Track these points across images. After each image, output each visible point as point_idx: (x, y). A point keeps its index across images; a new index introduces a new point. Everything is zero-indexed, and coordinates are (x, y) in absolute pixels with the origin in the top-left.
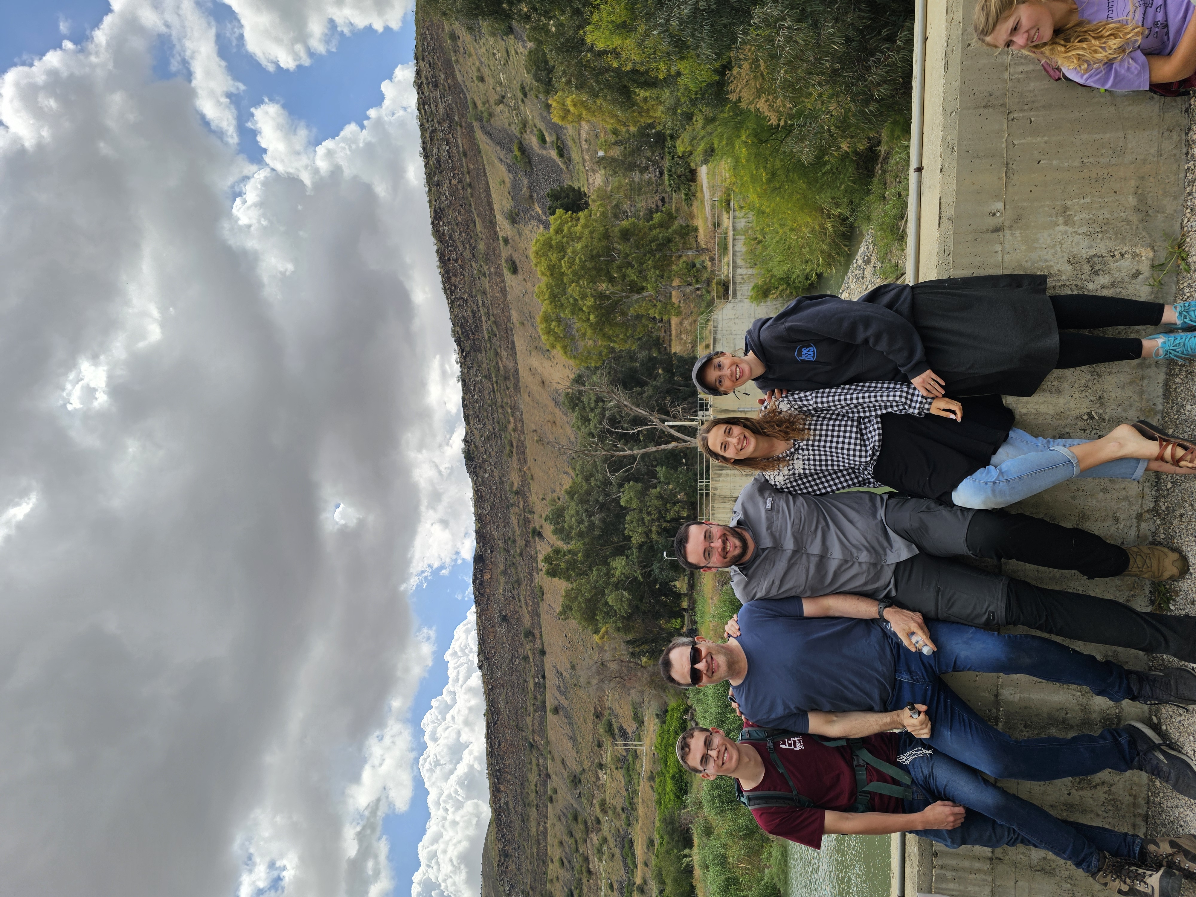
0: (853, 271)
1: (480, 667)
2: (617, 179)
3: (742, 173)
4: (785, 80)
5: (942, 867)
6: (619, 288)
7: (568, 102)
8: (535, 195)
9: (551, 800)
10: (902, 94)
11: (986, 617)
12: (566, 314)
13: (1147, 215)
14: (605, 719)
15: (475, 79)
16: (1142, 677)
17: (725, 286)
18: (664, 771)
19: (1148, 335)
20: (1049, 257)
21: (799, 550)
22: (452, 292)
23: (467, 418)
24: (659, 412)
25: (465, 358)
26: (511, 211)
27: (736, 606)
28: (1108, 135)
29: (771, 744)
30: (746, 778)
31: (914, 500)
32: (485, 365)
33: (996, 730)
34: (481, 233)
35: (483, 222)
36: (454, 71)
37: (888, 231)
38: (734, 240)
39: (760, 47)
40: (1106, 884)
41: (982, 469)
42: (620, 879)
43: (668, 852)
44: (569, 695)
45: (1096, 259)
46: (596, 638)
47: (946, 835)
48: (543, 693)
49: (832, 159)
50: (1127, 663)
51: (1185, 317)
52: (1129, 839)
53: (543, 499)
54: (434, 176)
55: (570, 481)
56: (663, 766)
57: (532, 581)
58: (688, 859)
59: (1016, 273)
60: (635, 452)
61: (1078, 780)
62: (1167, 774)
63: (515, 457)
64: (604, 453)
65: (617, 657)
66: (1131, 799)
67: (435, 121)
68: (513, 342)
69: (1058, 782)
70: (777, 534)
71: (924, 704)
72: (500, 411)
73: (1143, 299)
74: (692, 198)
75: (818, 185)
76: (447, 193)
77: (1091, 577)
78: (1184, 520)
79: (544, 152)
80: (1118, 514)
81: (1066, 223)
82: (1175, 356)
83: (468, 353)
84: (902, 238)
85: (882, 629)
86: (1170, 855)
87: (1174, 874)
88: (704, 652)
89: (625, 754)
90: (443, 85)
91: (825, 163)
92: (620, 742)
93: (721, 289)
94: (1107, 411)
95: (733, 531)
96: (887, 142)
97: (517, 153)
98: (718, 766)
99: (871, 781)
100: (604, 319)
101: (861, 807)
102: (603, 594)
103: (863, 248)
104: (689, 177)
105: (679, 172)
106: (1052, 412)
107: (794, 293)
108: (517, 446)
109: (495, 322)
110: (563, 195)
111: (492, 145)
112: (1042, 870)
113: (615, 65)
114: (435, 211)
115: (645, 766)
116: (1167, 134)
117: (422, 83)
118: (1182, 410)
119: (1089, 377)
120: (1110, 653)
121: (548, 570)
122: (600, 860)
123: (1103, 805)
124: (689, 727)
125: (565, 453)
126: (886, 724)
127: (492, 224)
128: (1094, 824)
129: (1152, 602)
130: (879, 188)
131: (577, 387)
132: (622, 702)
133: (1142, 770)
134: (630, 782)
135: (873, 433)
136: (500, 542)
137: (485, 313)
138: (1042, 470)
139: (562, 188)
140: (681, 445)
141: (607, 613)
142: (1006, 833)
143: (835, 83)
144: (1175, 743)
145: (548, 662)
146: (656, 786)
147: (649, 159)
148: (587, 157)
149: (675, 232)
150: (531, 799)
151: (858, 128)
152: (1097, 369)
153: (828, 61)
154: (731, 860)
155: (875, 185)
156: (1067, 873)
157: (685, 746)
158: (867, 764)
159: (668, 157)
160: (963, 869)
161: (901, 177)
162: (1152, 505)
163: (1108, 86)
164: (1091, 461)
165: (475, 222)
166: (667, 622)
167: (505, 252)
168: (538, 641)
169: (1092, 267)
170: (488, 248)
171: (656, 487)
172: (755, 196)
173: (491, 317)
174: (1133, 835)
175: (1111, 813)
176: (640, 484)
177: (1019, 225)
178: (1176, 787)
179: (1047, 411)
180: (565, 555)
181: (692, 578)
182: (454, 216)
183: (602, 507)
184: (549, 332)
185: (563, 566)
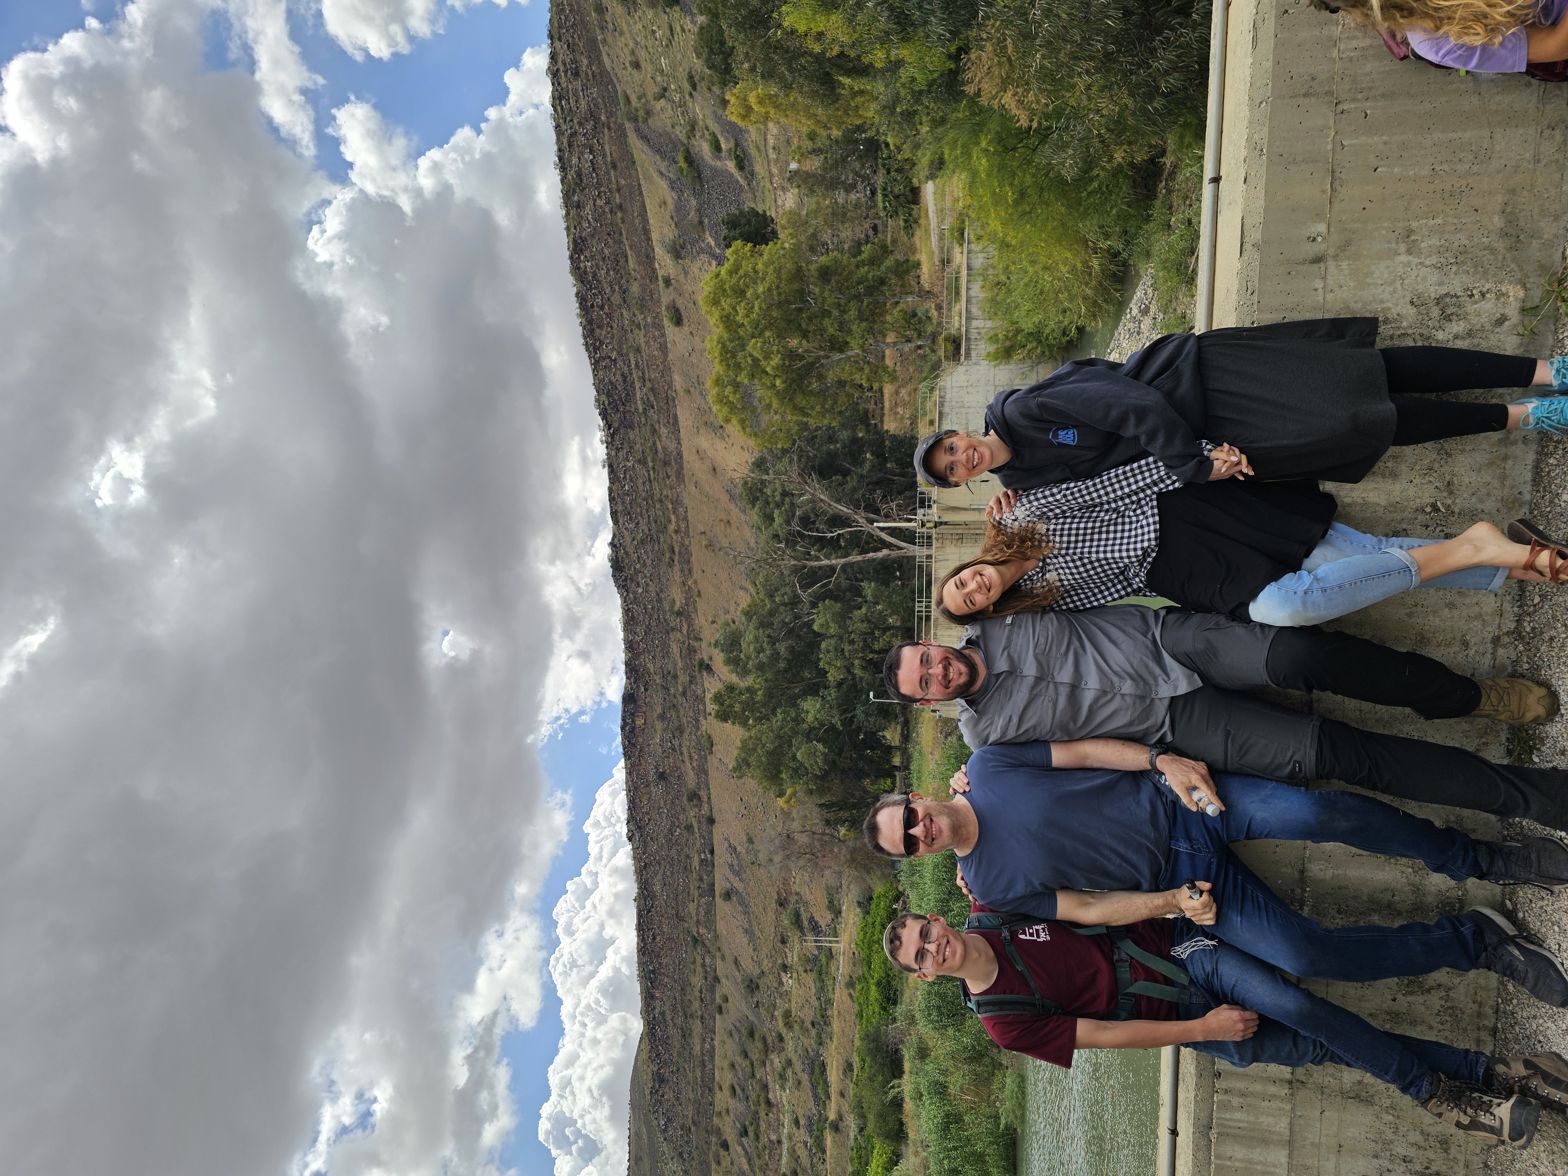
0: (1126, 324)
1: (630, 839)
2: (814, 199)
3: (981, 192)
4: (1042, 67)
5: (1226, 1092)
6: (816, 344)
7: (752, 100)
8: (706, 221)
9: (720, 1010)
10: (1197, 86)
11: (1290, 767)
12: (743, 377)
13: (1518, 241)
14: (790, 908)
15: (628, 64)
16: (1494, 850)
17: (955, 343)
18: (867, 975)
19: (1513, 401)
20: (1386, 296)
21: (1044, 677)
22: (596, 349)
23: (614, 515)
24: (866, 509)
25: (612, 436)
26: (674, 242)
28: (1468, 134)
29: (1007, 934)
30: (974, 978)
31: (1199, 615)
32: (638, 445)
33: (1301, 915)
34: (635, 271)
35: (637, 256)
36: (600, 54)
37: (1174, 270)
38: (968, 281)
39: (1007, 23)
40: (1440, 1115)
41: (1291, 574)
42: (808, 1113)
43: (870, 1079)
44: (744, 876)
45: (1448, 300)
46: (781, 802)
47: (1233, 1050)
48: (711, 873)
49: (1101, 174)
50: (1474, 831)
52: (1471, 1056)
53: (713, 622)
54: (573, 195)
55: (749, 599)
56: (865, 969)
57: (698, 729)
58: (896, 1091)
59: (1341, 317)
60: (834, 562)
61: (1406, 981)
62: (1522, 975)
63: (677, 568)
64: (793, 562)
65: (808, 827)
66: (1475, 1007)
67: (575, 121)
68: (676, 416)
69: (1381, 984)
70: (1016, 657)
71: (1207, 881)
72: (658, 506)
73: (1509, 352)
74: (914, 226)
75: (1082, 209)
76: (590, 217)
77: (1429, 717)
78: (1554, 645)
79: (719, 164)
80: (1468, 637)
81: (1409, 252)
82: (1550, 426)
83: (617, 430)
84: (1191, 280)
85: (1155, 785)
86: (1524, 1078)
87: (1531, 1102)
88: (921, 814)
89: (816, 953)
90: (586, 73)
91: (1091, 180)
92: (810, 937)
93: (950, 347)
94: (1457, 501)
95: (959, 654)
96: (1174, 151)
97: (683, 164)
98: (938, 963)
99: (1136, 981)
100: (794, 385)
101: (1123, 1014)
102: (790, 746)
103: (1139, 294)
104: (910, 198)
105: (896, 190)
106: (1384, 503)
107: (1047, 353)
108: (680, 553)
109: (652, 389)
110: (743, 221)
111: (650, 153)
112: (1357, 1097)
113: (817, 49)
114: (575, 241)
115: (842, 968)
116: (1547, 132)
117: (558, 70)
118: (1556, 501)
119: (1435, 456)
120: (1452, 818)
121: (718, 711)
122: (783, 1088)
123: (1437, 1015)
124: (901, 916)
125: (742, 563)
126: (1157, 907)
127: (649, 258)
128: (1426, 1038)
129: (1510, 752)
130: (1162, 214)
131: (757, 475)
132: (813, 886)
133: (1490, 969)
134: (822, 988)
135: (1147, 529)
136: (657, 677)
137: (639, 378)
138: (1369, 578)
139: (741, 212)
140: (894, 554)
141: (796, 771)
142: (1311, 1048)
143: (1108, 71)
144: (1535, 935)
145: (718, 833)
146: (856, 995)
147: (856, 174)
148: (775, 171)
149: (889, 269)
150: (694, 1009)
151: (1137, 132)
152: (1446, 446)
153: (1100, 41)
154: (951, 1090)
155: (1157, 210)
156: (1389, 1101)
157: (895, 939)
158: (1132, 958)
159: (882, 171)
160: (1253, 1094)
161: (1192, 198)
162: (1513, 626)
163: (1471, 66)
164: (1436, 568)
165: (626, 257)
166: (873, 783)
167: (666, 297)
168: (706, 806)
169: (1443, 310)
170: (644, 291)
171: (860, 608)
172: (998, 223)
173: (647, 382)
174: (1476, 1052)
175: (1449, 1024)
176: (839, 605)
177: (1347, 253)
178: (1535, 991)
179: (1378, 501)
180: (741, 693)
181: (906, 724)
182: (599, 248)
183: (791, 632)
184: (721, 401)
185: (737, 707)
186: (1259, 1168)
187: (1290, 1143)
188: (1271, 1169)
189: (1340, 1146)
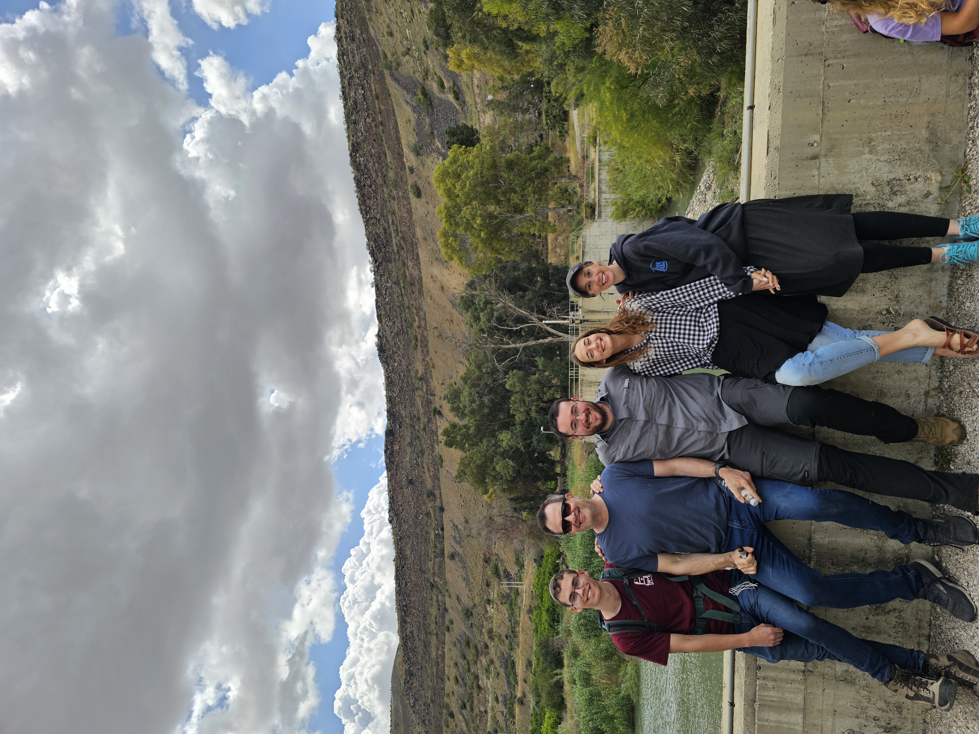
0: (697, 196)
1: (390, 522)
2: (503, 118)
3: (606, 113)
4: (643, 36)
5: (764, 678)
6: (505, 209)
7: (464, 56)
8: (436, 132)
9: (448, 629)
10: (739, 48)
11: (802, 474)
12: (460, 231)
13: (937, 145)
14: (492, 564)
15: (385, 34)
16: (927, 524)
17: (592, 208)
18: (540, 605)
19: (936, 245)
20: (857, 180)
21: (650, 420)
22: (367, 213)
23: (379, 317)
24: (538, 312)
25: (378, 267)
26: (416, 145)
27: (598, 469)
28: (906, 79)
29: (627, 581)
30: (607, 610)
31: (745, 379)
32: (394, 273)
33: (809, 567)
34: (391, 163)
35: (393, 154)
36: (368, 27)
37: (726, 162)
38: (599, 170)
39: (622, 9)
40: (896, 691)
41: (801, 354)
42: (503, 693)
43: (543, 671)
44: (463, 544)
45: (895, 182)
46: (485, 497)
47: (768, 652)
48: (442, 543)
49: (680, 102)
50: (915, 512)
51: (966, 230)
52: (915, 654)
53: (442, 384)
54: (352, 115)
55: (465, 369)
56: (539, 601)
57: (433, 451)
58: (559, 677)
59: (830, 193)
60: (518, 345)
61: (874, 607)
62: (946, 602)
63: (419, 350)
64: (492, 346)
65: (503, 513)
66: (917, 622)
67: (353, 69)
68: (418, 254)
69: (859, 609)
70: (632, 408)
71: (751, 546)
72: (407, 311)
73: (932, 215)
74: (565, 135)
75: (669, 124)
76: (362, 129)
77: (887, 442)
78: (962, 396)
79: (443, 96)
80: (910, 392)
81: (871, 152)
82: (958, 261)
83: (381, 264)
84: (737, 168)
85: (717, 485)
86: (948, 666)
87: (952, 682)
88: (572, 507)
89: (509, 592)
90: (359, 39)
91: (674, 107)
92: (505, 582)
93: (589, 211)
94: (902, 307)
95: (595, 406)
96: (725, 88)
97: (421, 96)
98: (584, 601)
99: (707, 609)
100: (492, 235)
101: (700, 631)
102: (492, 462)
103: (705, 177)
104: (563, 117)
105: (554, 113)
106: (857, 308)
107: (649, 214)
108: (421, 341)
109: (403, 238)
110: (459, 132)
111: (400, 89)
112: (845, 680)
113: (504, 25)
114: (353, 145)
115: (525, 601)
116: (954, 78)
117: (341, 37)
118: (963, 306)
119: (888, 279)
120: (902, 505)
121: (446, 441)
122: (488, 678)
123: (894, 627)
124: (561, 570)
125: (460, 346)
126: (720, 563)
127: (400, 155)
128: (887, 643)
129: (936, 463)
130: (719, 127)
131: (469, 292)
132: (506, 549)
133: (926, 599)
134: (512, 614)
135: (712, 326)
136: (407, 419)
137: (394, 230)
138: (849, 355)
139: (458, 126)
140: (556, 340)
141: (495, 477)
142: (816, 650)
143: (684, 38)
144: (953, 577)
145: (446, 517)
146: (533, 618)
147: (530, 102)
148: (478, 100)
149: (550, 162)
150: (431, 629)
151: (703, 77)
153: (679, 20)
154: (594, 677)
155: (715, 124)
156: (865, 682)
157: (557, 586)
158: (705, 595)
159: (545, 101)
160: (781, 680)
161: (737, 118)
162: (937, 384)
163: (907, 37)
164: (889, 348)
165: (386, 154)
166: (544, 484)
167: (411, 180)
168: (438, 500)
169: (892, 189)
170: (397, 176)
171: (535, 374)
172: (617, 133)
173: (400, 233)
174: (918, 651)
175: (901, 633)
176: (521, 372)
177: (832, 153)
178: (954, 612)
179: (854, 307)
180: (460, 429)
181: (564, 447)
182: (368, 149)
183: (491, 390)
184: (447, 246)
185: (459, 438)
186: (785, 726)
187: (804, 710)
188: (792, 727)
189: (835, 711)
